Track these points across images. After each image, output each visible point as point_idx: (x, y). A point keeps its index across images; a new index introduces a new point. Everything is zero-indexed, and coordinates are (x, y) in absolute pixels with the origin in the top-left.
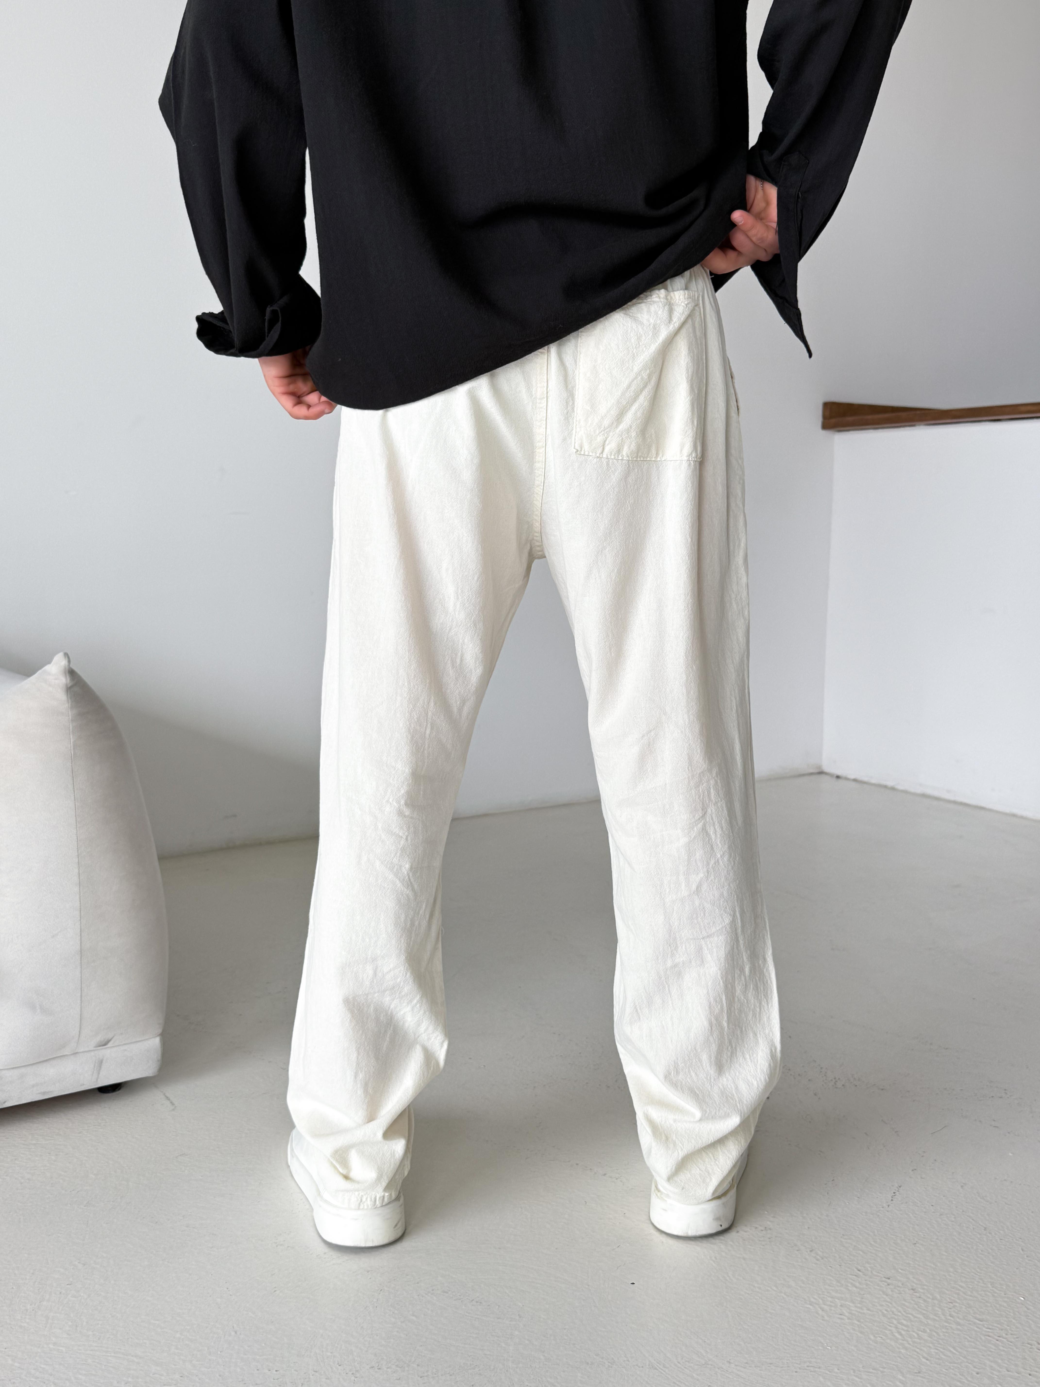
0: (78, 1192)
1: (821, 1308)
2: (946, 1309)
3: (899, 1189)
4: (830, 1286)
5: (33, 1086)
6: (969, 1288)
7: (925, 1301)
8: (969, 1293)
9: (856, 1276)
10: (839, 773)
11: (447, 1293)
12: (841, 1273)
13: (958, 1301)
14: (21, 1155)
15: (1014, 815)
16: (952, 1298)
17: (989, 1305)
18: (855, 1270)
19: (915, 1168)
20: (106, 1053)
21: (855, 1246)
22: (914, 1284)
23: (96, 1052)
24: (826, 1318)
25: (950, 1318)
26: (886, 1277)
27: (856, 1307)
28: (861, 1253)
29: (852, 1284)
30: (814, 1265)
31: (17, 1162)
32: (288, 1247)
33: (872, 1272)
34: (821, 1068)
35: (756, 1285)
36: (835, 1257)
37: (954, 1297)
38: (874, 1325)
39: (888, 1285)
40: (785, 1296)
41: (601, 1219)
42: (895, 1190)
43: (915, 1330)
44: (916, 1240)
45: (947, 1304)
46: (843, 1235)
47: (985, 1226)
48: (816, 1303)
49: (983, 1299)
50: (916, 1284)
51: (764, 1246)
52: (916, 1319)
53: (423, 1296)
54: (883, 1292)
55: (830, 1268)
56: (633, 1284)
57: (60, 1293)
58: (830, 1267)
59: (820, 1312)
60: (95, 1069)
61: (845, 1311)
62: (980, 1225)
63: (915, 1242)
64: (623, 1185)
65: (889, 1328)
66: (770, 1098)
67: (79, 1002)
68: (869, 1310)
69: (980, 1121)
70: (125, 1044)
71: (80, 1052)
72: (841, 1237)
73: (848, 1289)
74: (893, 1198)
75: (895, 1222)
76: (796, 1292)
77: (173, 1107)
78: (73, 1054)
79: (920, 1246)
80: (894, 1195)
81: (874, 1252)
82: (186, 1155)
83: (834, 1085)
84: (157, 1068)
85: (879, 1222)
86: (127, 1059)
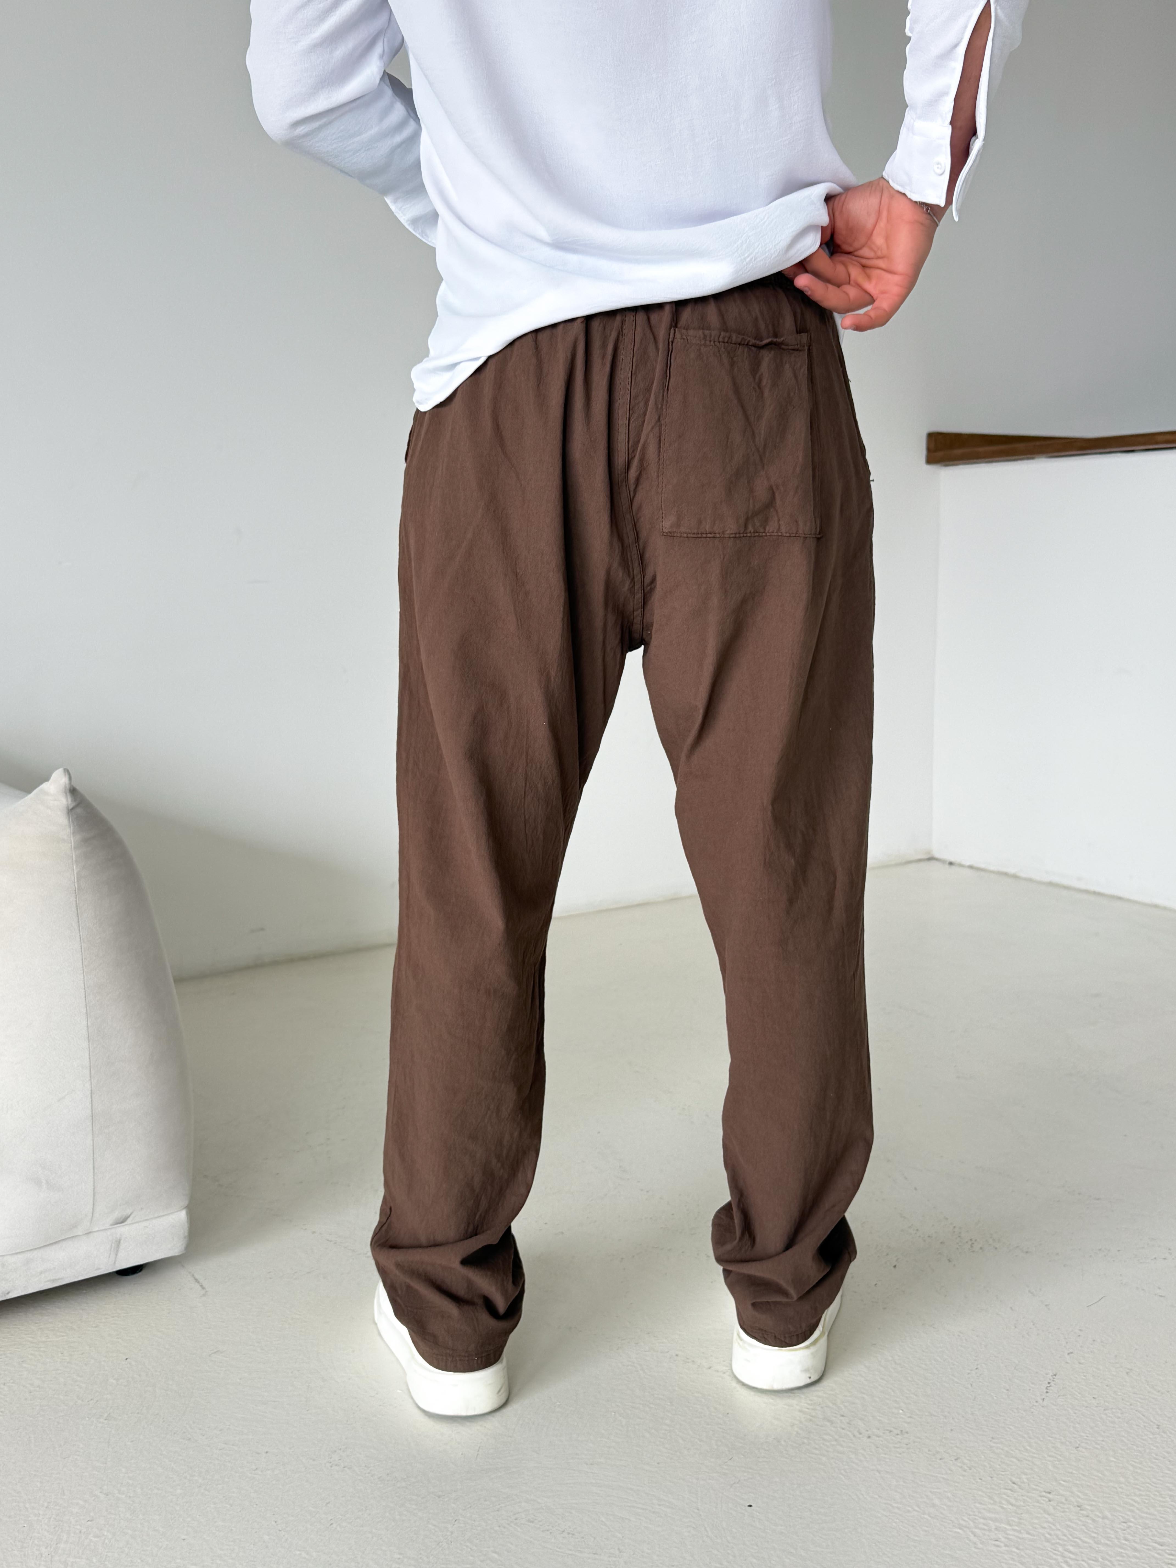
0: (97, 1401)
1: (973, 1533)
2: (1119, 1531)
3: (1054, 1378)
4: (981, 1503)
5: (41, 1273)
6: (1145, 1503)
7: (1094, 1520)
8: (1145, 1510)
9: (1010, 1490)
10: (952, 860)
11: (532, 1522)
12: (993, 1486)
13: (1132, 1520)
14: (30, 1356)
15: (1156, 906)
16: (1126, 1517)
17: (1169, 1524)
18: (1009, 1482)
19: (1072, 1351)
20: (123, 1230)
21: (1007, 1452)
22: (1080, 1500)
23: (113, 1230)
24: (980, 1546)
25: (1124, 1542)
26: (1047, 1490)
27: (1015, 1530)
28: (1015, 1460)
29: (1006, 1501)
30: (961, 1477)
31: (24, 1365)
32: (345, 1467)
33: (1029, 1485)
34: (954, 1227)
35: (895, 1505)
36: (985, 1466)
37: (1128, 1516)
38: (1036, 1553)
39: (1050, 1501)
40: (930, 1518)
41: (708, 1424)
42: (1050, 1379)
43: (1085, 1559)
44: (1079, 1442)
45: (1120, 1524)
46: (992, 1438)
47: (1159, 1424)
48: (966, 1527)
49: (1161, 1517)
50: (1082, 1499)
51: (900, 1454)
52: (1085, 1545)
53: (504, 1527)
54: (1045, 1511)
55: (980, 1481)
56: (750, 1506)
57: (80, 1532)
58: (980, 1479)
59: (972, 1537)
60: (112, 1250)
61: (1000, 1536)
62: (1152, 1422)
63: (1078, 1446)
65: (1055, 1556)
67: (91, 1174)
68: (1029, 1533)
69: (1143, 1290)
70: (146, 1220)
71: (95, 1232)
72: (991, 1441)
73: (1003, 1508)
74: (1048, 1389)
75: (1053, 1420)
76: (942, 1513)
77: (203, 1292)
78: (86, 1234)
79: (1084, 1450)
80: (1049, 1385)
81: (1030, 1459)
82: (221, 1353)
83: (971, 1248)
84: (184, 1245)
85: (1033, 1420)
86: (148, 1237)
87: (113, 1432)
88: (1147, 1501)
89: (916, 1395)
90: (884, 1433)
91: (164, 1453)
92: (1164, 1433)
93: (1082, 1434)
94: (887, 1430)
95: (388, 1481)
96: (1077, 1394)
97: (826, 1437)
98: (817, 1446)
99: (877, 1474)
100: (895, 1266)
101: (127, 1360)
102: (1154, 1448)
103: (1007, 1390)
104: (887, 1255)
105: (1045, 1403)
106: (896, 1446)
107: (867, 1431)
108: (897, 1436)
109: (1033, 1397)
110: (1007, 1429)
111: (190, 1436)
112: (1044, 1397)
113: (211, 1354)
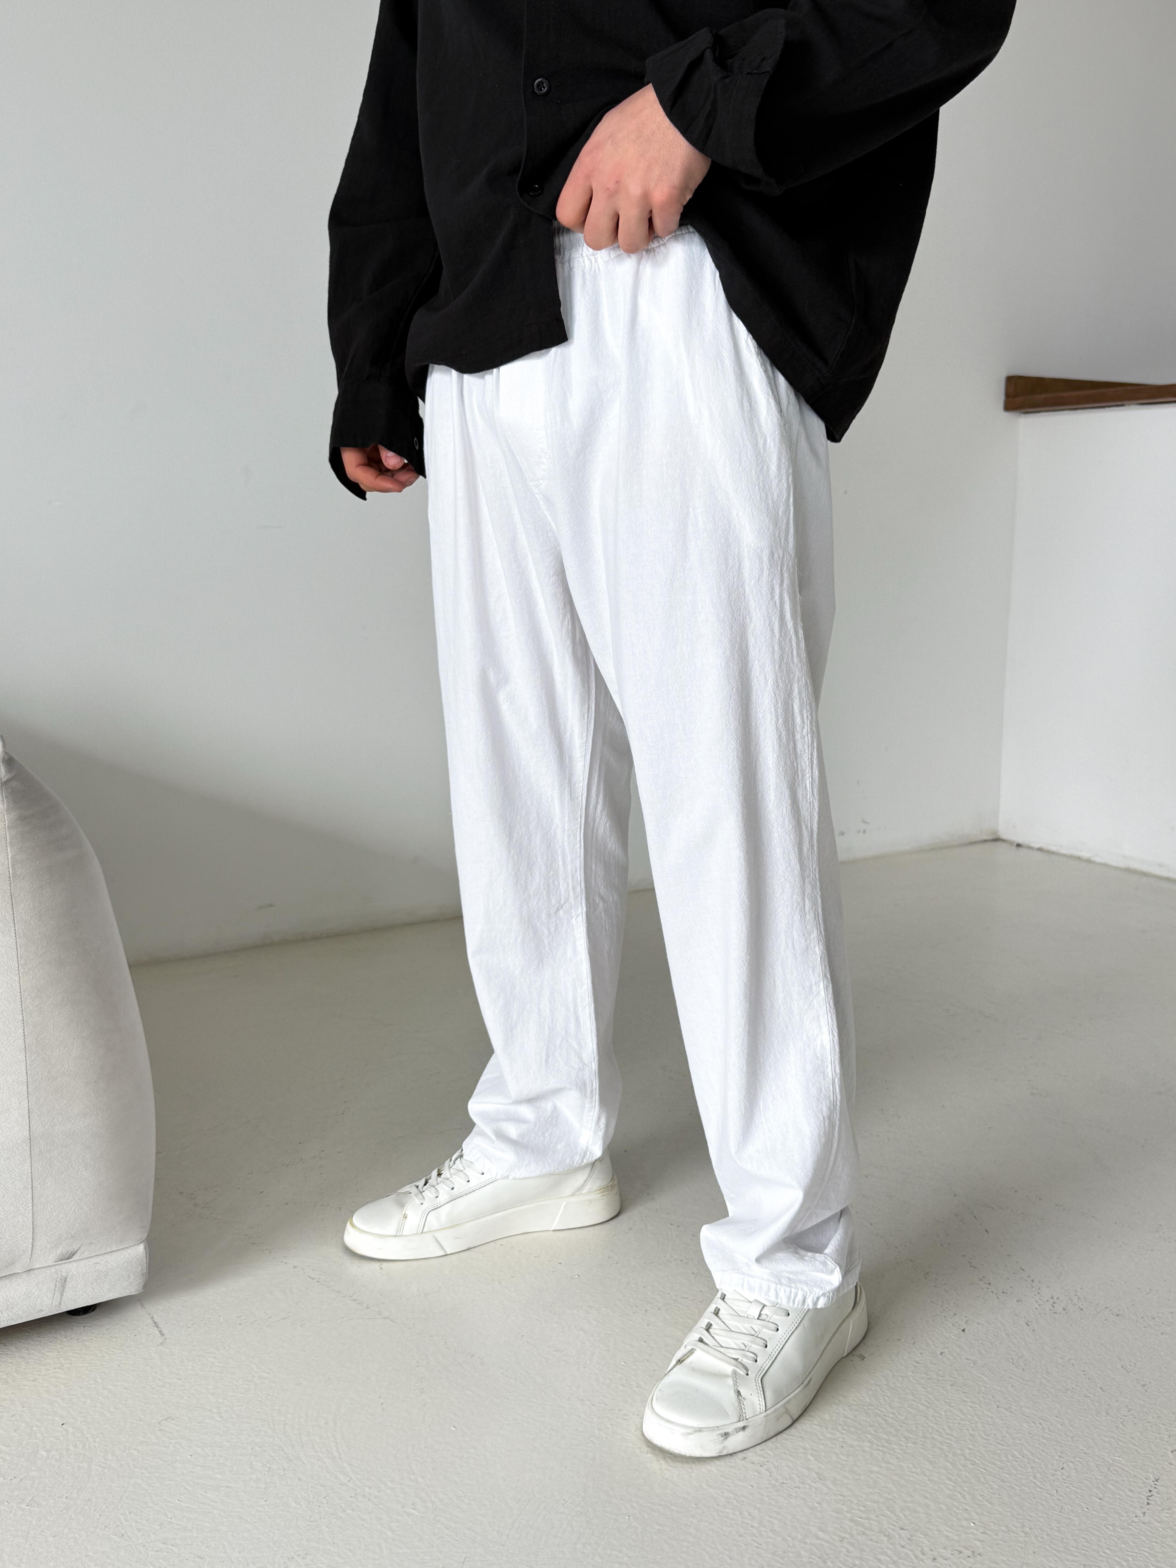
10: (1020, 841)
20: (70, 1267)
23: (57, 1267)
41: (741, 1536)
60: (57, 1288)
64: (770, 1476)
66: (966, 1330)
67: (30, 1205)
70: (97, 1255)
71: (36, 1269)
74: (1149, 1500)
77: (161, 1340)
78: (25, 1272)
80: (1150, 1494)
82: (173, 1420)
83: (1052, 1309)
84: (142, 1284)
85: (1133, 1542)
86: (100, 1274)
87: (34, 1523)
89: (991, 1503)
90: (952, 1554)
91: (90, 1553)
94: (956, 1551)
97: (882, 1557)
100: (963, 1330)
101: (63, 1426)
103: (1100, 1499)
104: (954, 1314)
105: (1146, 1519)
108: (969, 1559)
109: (1132, 1509)
110: (1102, 1554)
111: (123, 1531)
112: (1144, 1510)
113: (162, 1421)
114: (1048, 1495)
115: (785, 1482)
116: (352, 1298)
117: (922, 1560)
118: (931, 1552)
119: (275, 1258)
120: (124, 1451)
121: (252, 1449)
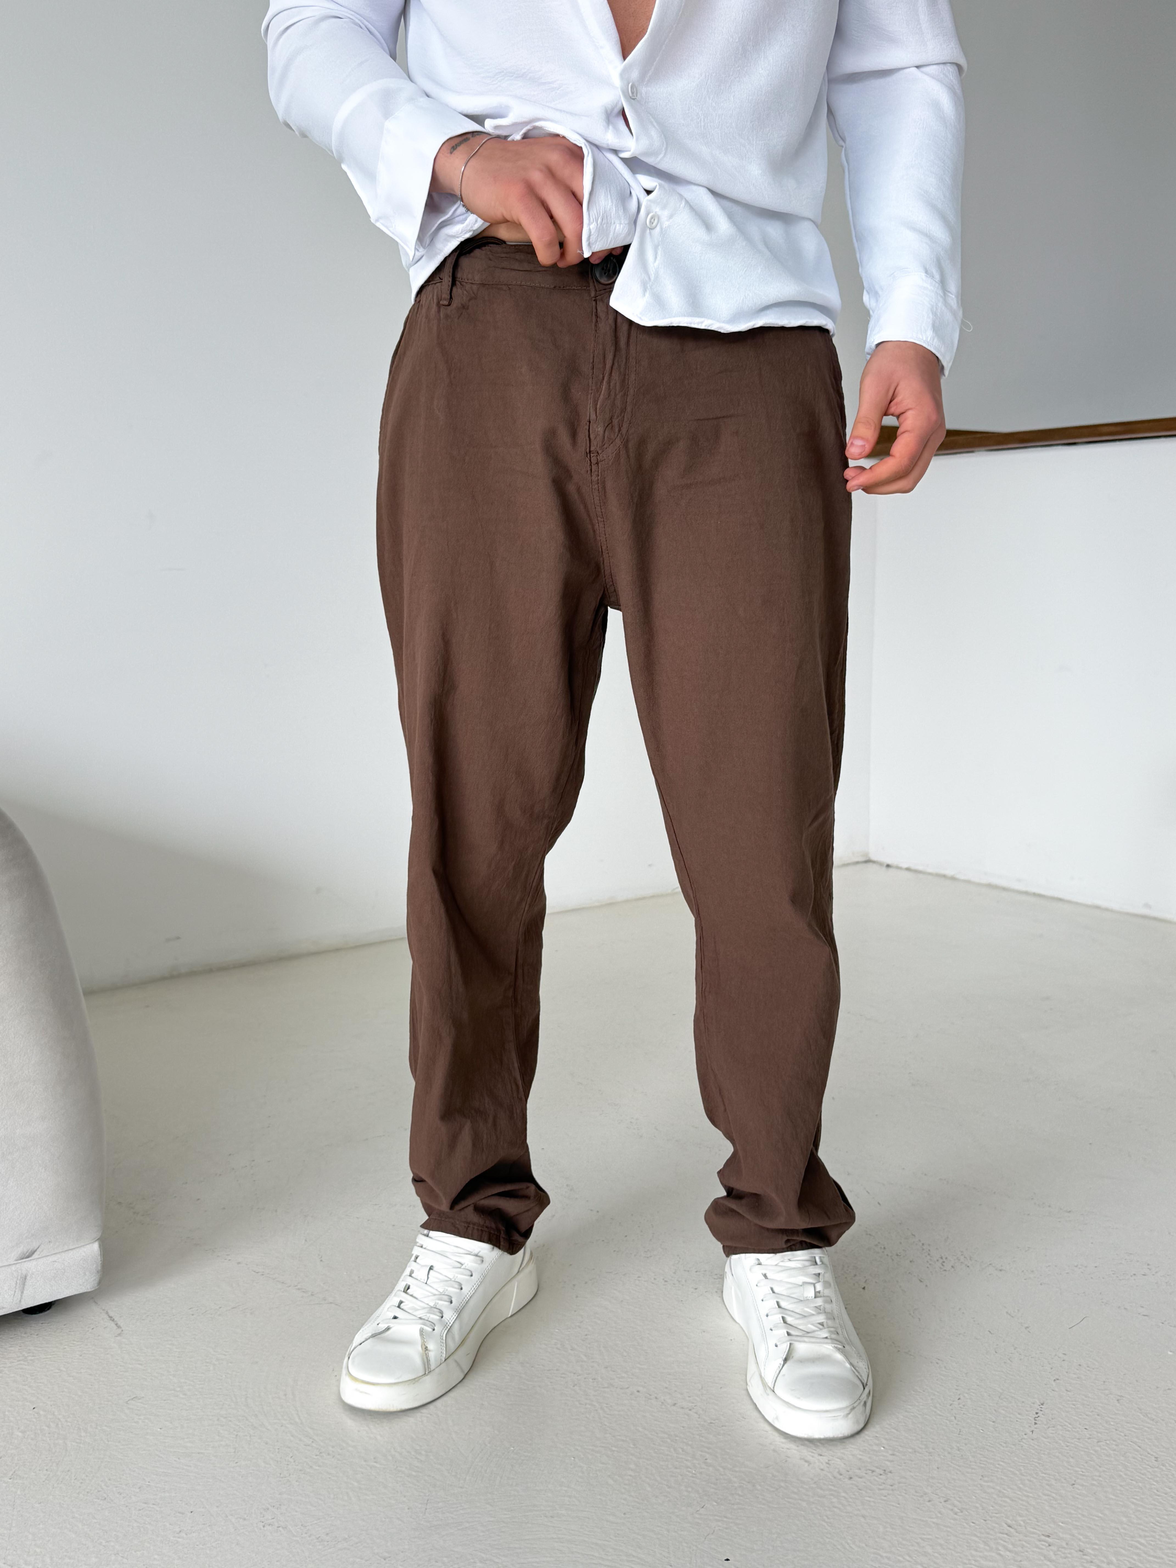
3: (1041, 1408)
4: (976, 1550)
6: (1151, 1545)
8: (1152, 1553)
9: (1006, 1534)
10: (889, 862)
12: (988, 1530)
13: (1139, 1564)
15: (1098, 907)
16: (1133, 1562)
18: (1005, 1526)
19: (1058, 1377)
20: (30, 1265)
21: (1000, 1491)
22: (1081, 1543)
23: (18, 1266)
26: (1045, 1533)
28: (1008, 1500)
29: (1004, 1546)
30: (952, 1521)
32: (279, 1527)
33: (1026, 1528)
34: (923, 1244)
35: (884, 1555)
36: (977, 1508)
37: (1135, 1560)
39: (1050, 1545)
41: (676, 1468)
42: (1038, 1409)
44: (1074, 1479)
46: (982, 1476)
47: (1157, 1456)
49: (1170, 1561)
50: (1083, 1542)
51: (885, 1496)
54: (1045, 1557)
56: (727, 1560)
58: (973, 1523)
60: (17, 1287)
62: (1149, 1454)
63: (1074, 1482)
64: (699, 1418)
69: (1125, 1309)
70: (54, 1254)
72: (981, 1479)
73: (1000, 1554)
74: (1036, 1420)
75: (1044, 1454)
76: (935, 1563)
77: (119, 1331)
79: (1080, 1487)
80: (1037, 1416)
81: (1024, 1498)
82: (139, 1399)
83: (942, 1267)
84: (97, 1280)
85: (1024, 1455)
86: (58, 1272)
87: (19, 1492)
88: (1152, 1543)
89: (897, 1430)
90: (866, 1474)
91: (76, 1515)
92: (1163, 1466)
93: (1077, 1469)
94: (870, 1470)
95: (328, 1542)
96: (1067, 1424)
98: (795, 1490)
99: (862, 1519)
100: (864, 1288)
101: (35, 1409)
102: (1155, 1483)
103: (993, 1422)
104: (855, 1275)
105: (1034, 1436)
106: (881, 1487)
107: (848, 1471)
108: (881, 1477)
109: (1022, 1429)
110: (997, 1466)
111: (105, 1495)
112: (1032, 1429)
113: (129, 1401)
114: (947, 1421)
115: (713, 1421)
116: (297, 1287)
117: (840, 1479)
118: (848, 1473)
119: (218, 1256)
120: (96, 1428)
121: (218, 1420)
